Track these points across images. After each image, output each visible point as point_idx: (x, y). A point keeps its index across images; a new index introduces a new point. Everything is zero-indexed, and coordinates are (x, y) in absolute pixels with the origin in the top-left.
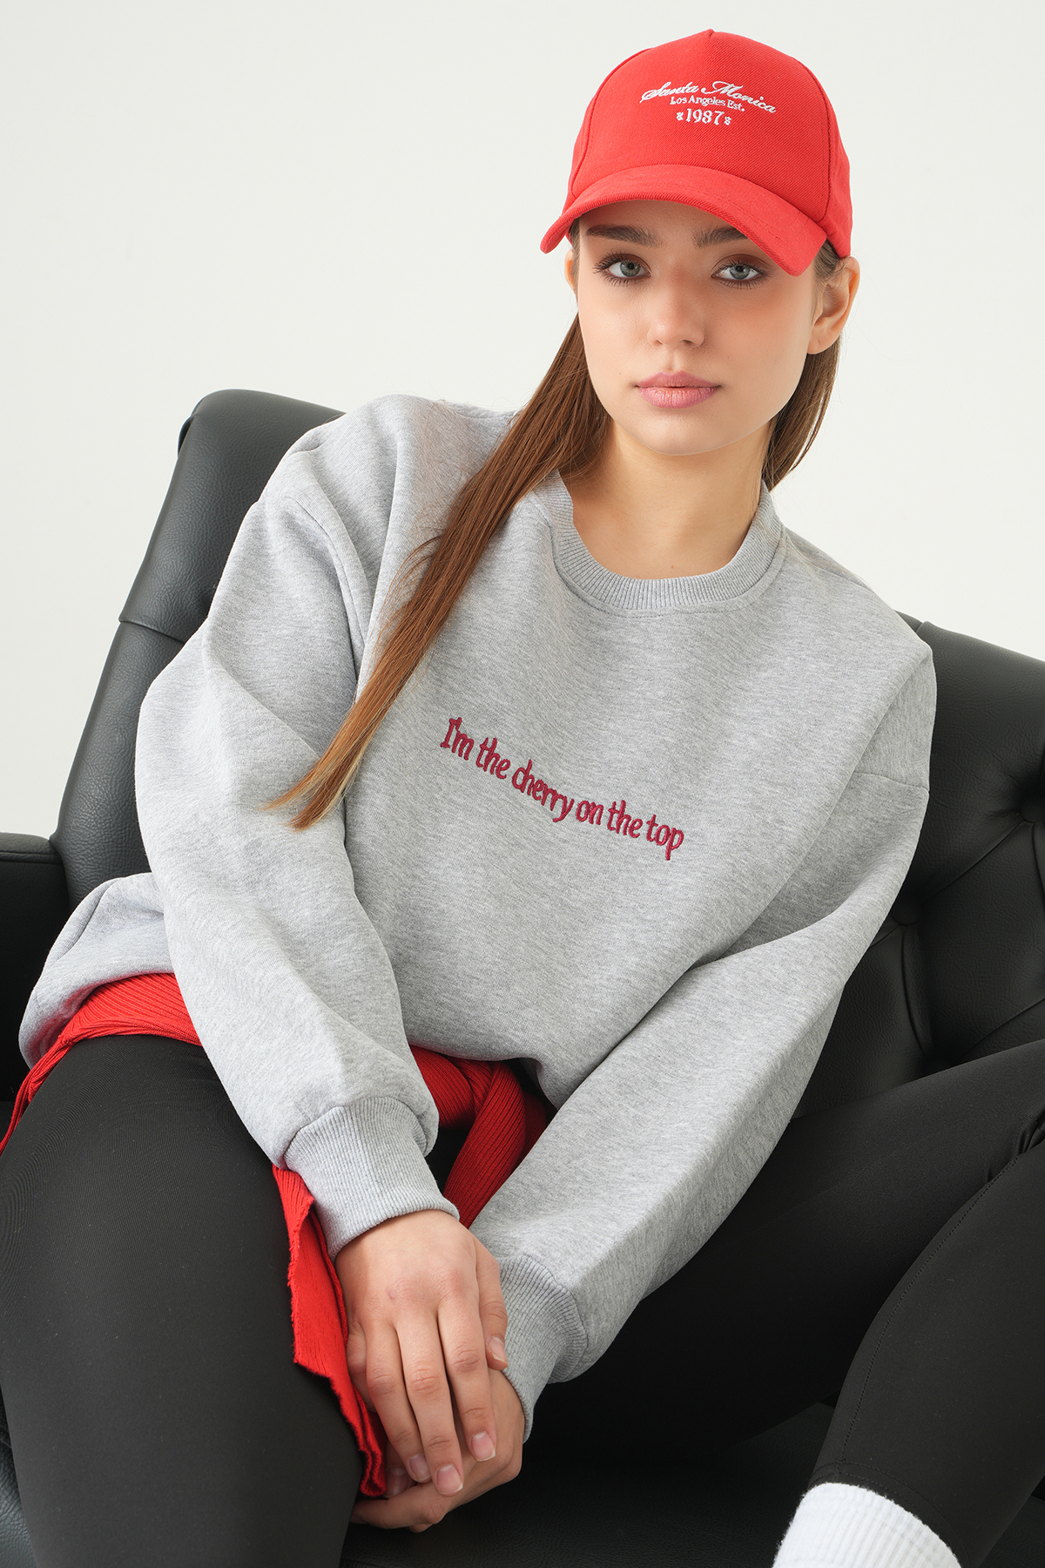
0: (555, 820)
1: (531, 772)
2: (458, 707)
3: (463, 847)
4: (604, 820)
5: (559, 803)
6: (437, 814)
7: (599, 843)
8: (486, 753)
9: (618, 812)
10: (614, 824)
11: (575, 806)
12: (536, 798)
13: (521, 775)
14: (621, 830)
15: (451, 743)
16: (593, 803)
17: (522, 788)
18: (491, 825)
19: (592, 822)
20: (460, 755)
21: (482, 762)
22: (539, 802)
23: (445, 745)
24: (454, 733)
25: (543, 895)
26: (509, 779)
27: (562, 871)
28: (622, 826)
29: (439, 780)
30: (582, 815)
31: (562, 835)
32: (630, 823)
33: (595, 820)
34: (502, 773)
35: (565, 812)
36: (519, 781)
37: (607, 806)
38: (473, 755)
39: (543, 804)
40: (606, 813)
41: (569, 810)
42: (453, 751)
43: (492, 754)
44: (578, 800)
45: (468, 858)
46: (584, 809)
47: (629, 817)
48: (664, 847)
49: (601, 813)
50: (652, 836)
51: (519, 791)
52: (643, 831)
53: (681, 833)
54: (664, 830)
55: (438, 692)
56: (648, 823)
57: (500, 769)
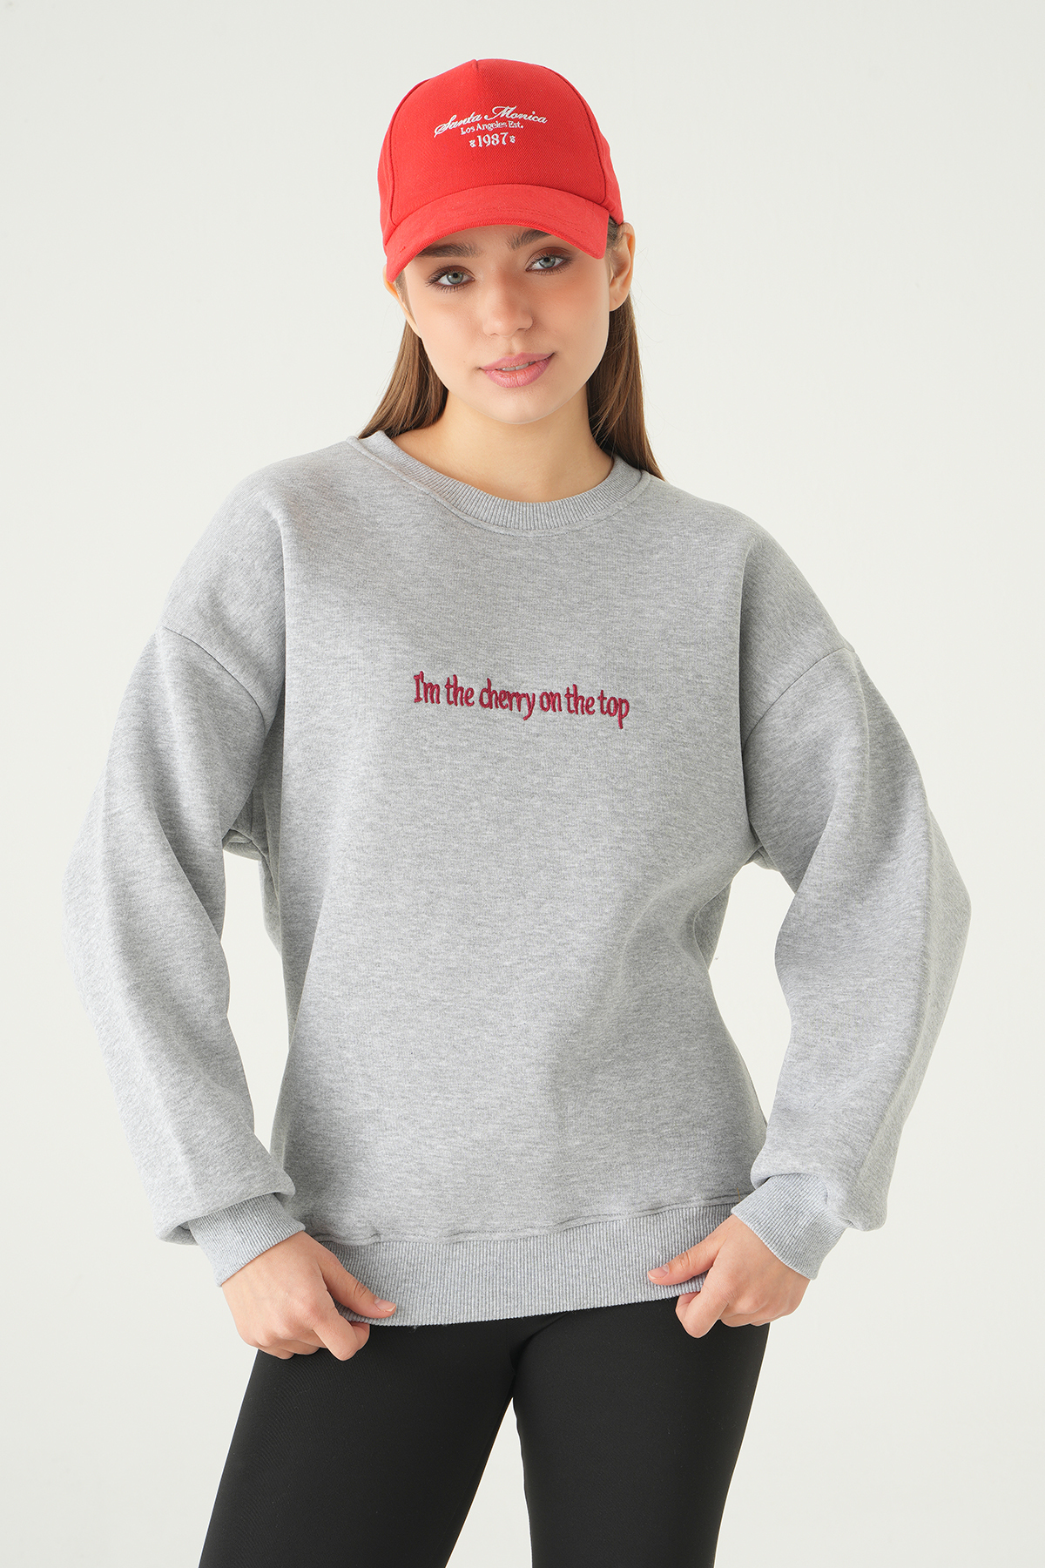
0: (526, 718)
1: (492, 688)
2: (416, 664)
3: (457, 788)
4: (564, 706)
5: (524, 701)
6: (429, 765)
7: (565, 727)
8: (452, 690)
9: (572, 695)
10: (572, 708)
11: (537, 699)
12: (504, 707)
13: (485, 695)
14: (579, 711)
15: (422, 696)
16: (551, 693)
17: (490, 705)
18: (473, 755)
19: (555, 711)
20: (433, 702)
21: (452, 699)
22: (507, 710)
23: (418, 699)
24: (421, 685)
25: (532, 795)
26: (477, 703)
27: (543, 764)
28: (579, 707)
29: (422, 733)
30: (545, 706)
31: (534, 730)
32: (585, 703)
33: (557, 708)
34: (470, 701)
35: (531, 707)
36: (486, 701)
37: (563, 692)
38: (443, 698)
39: (511, 709)
40: (563, 699)
41: (534, 705)
42: (426, 701)
43: (457, 689)
44: (538, 694)
45: (463, 797)
46: (545, 699)
47: (582, 698)
48: (616, 717)
49: (560, 700)
50: (605, 710)
51: (488, 709)
52: (596, 707)
53: (626, 701)
54: (612, 702)
55: (396, 659)
56: (599, 698)
57: (467, 698)
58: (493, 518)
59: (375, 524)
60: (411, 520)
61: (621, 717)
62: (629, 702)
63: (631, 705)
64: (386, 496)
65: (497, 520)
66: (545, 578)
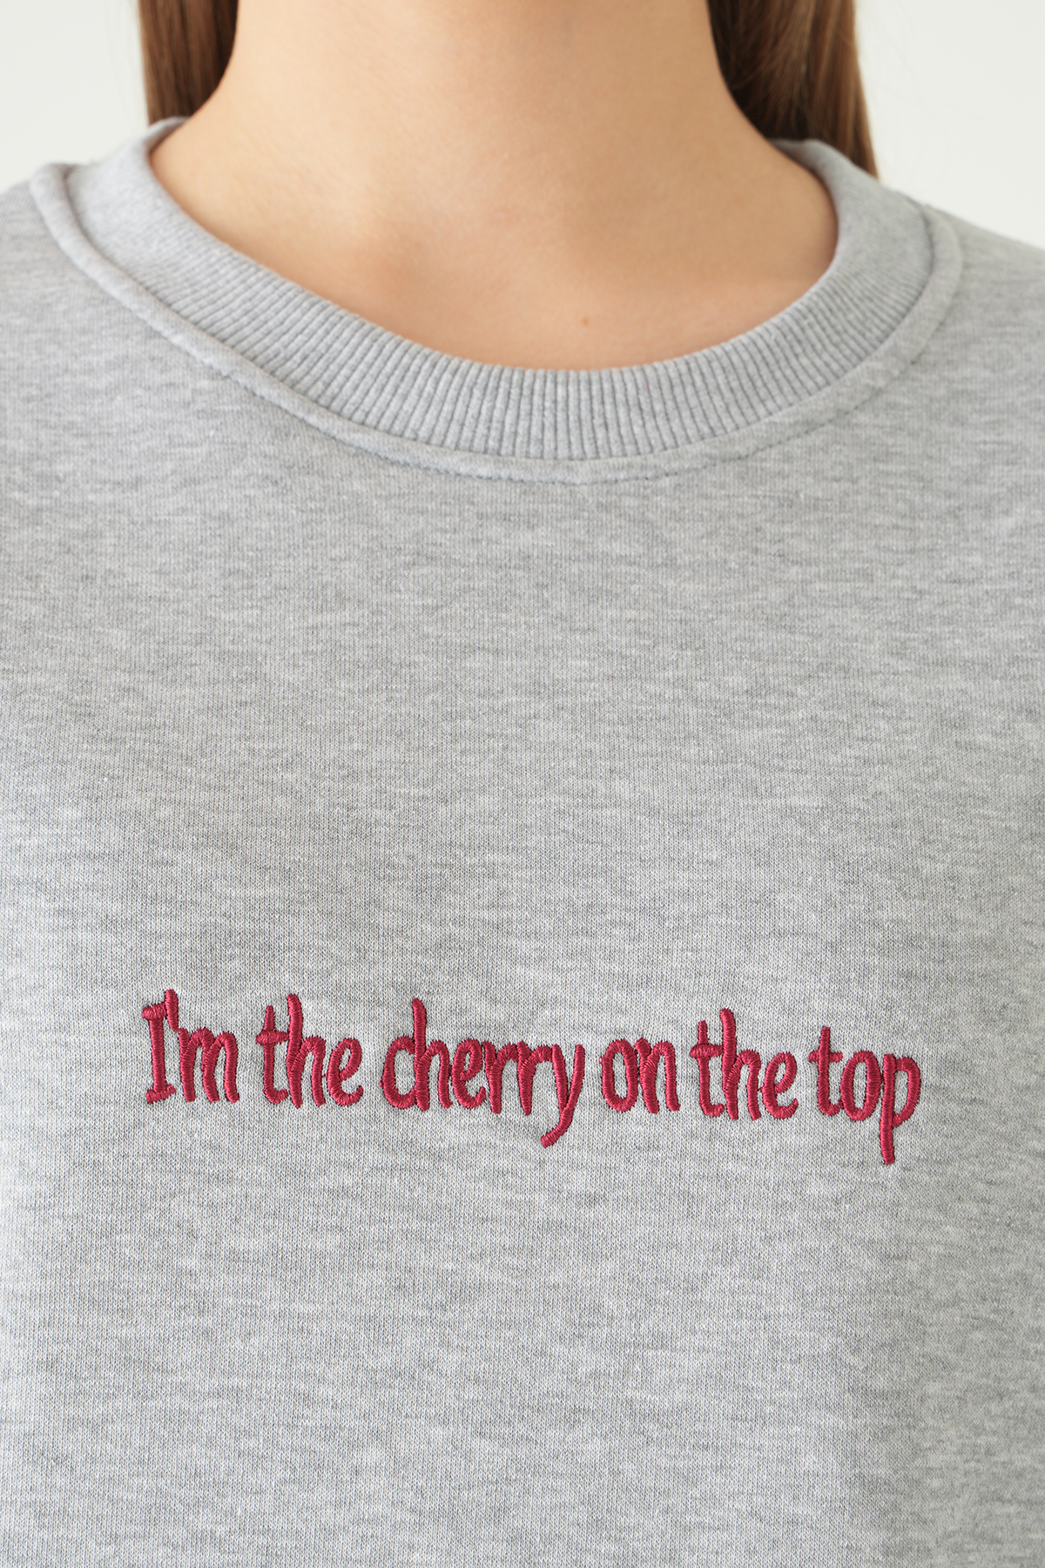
0: (550, 1139)
1: (431, 1034)
2: (146, 963)
3: (307, 1399)
4: (687, 1091)
5: (545, 1075)
6: (208, 1321)
7: (691, 1168)
8: (282, 1050)
9: (718, 1049)
10: (717, 1095)
11: (593, 1067)
12: (470, 1102)
13: (405, 1063)
14: (742, 1106)
15: (173, 1078)
16: (643, 1043)
17: (420, 1098)
18: (363, 1280)
19: (653, 1107)
20: (213, 1096)
21: (281, 1081)
22: (483, 1111)
23: (160, 1091)
24: (171, 1040)
25: (573, 1417)
26: (373, 1092)
27: (610, 1303)
28: (741, 1092)
29: (181, 1210)
30: (622, 1090)
31: (580, 1182)
32: (762, 1076)
33: (661, 1097)
34: (348, 1086)
35: (568, 1096)
36: (405, 1083)
37: (683, 1041)
38: (249, 1080)
39: (497, 1108)
40: (686, 1067)
41: (578, 1088)
42: (190, 1096)
43: (300, 1045)
44: (596, 1046)
45: (329, 1433)
46: (620, 1068)
47: (754, 1058)
48: (873, 1124)
49: (672, 1068)
50: (835, 1098)
51: (413, 1111)
52: (803, 1090)
53: (910, 1065)
54: (861, 1069)
55: (75, 948)
56: (812, 1058)
57: (338, 1077)
58: (454, 427)
59: (47, 480)
60: (169, 466)
61: (892, 1121)
62: (924, 1068)
63: (928, 1077)
64: (95, 393)
65: (467, 433)
66: (631, 614)
